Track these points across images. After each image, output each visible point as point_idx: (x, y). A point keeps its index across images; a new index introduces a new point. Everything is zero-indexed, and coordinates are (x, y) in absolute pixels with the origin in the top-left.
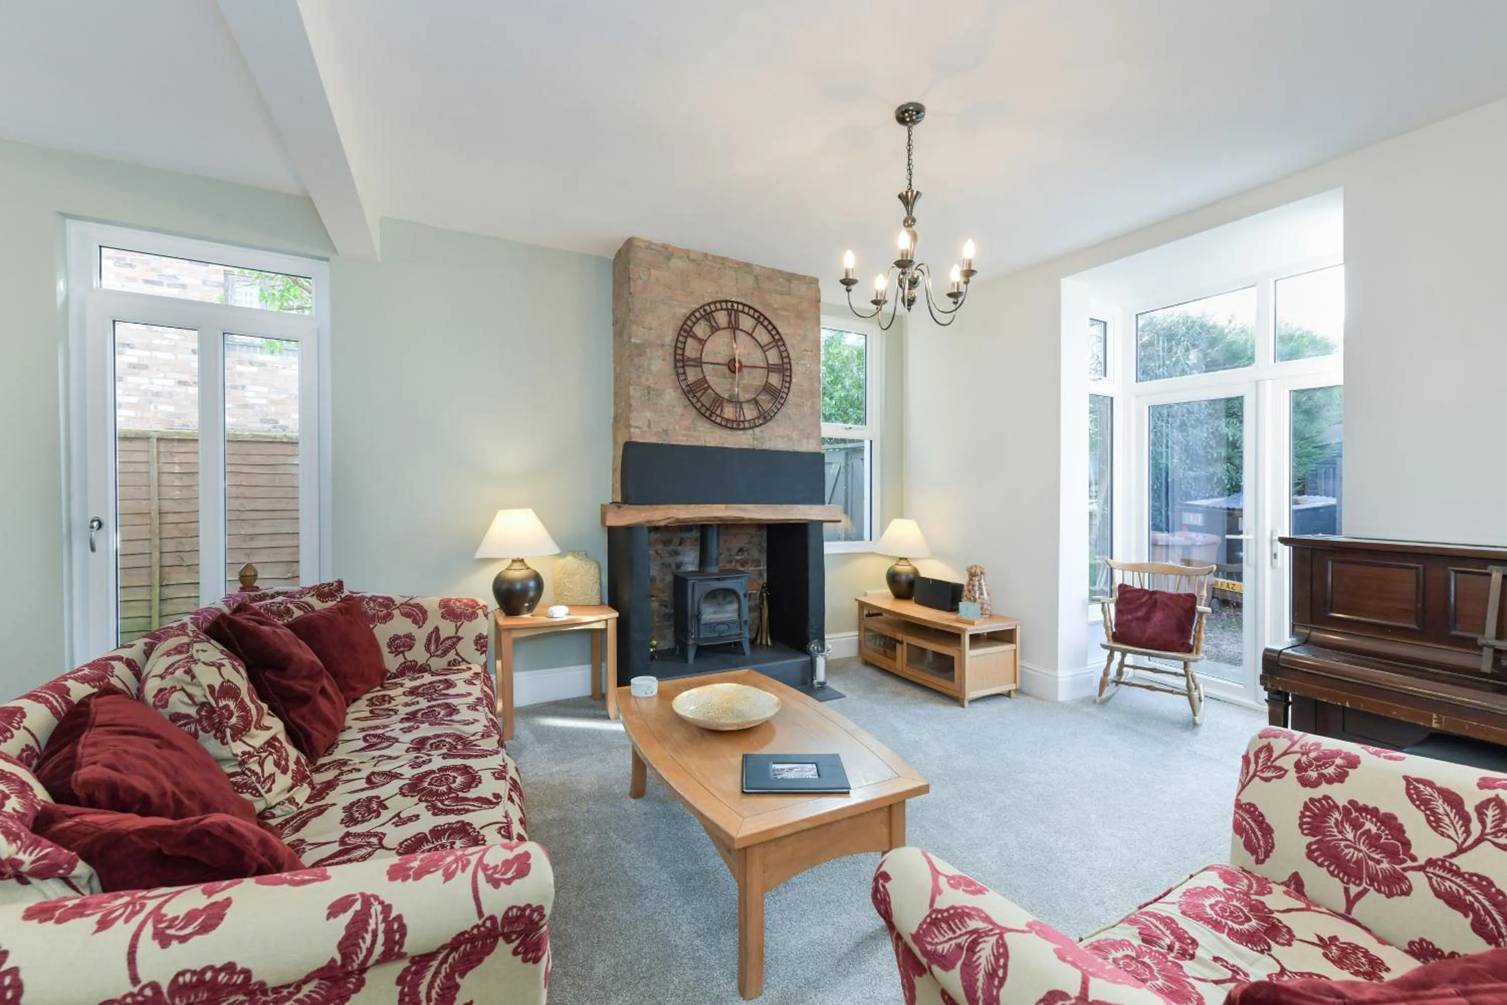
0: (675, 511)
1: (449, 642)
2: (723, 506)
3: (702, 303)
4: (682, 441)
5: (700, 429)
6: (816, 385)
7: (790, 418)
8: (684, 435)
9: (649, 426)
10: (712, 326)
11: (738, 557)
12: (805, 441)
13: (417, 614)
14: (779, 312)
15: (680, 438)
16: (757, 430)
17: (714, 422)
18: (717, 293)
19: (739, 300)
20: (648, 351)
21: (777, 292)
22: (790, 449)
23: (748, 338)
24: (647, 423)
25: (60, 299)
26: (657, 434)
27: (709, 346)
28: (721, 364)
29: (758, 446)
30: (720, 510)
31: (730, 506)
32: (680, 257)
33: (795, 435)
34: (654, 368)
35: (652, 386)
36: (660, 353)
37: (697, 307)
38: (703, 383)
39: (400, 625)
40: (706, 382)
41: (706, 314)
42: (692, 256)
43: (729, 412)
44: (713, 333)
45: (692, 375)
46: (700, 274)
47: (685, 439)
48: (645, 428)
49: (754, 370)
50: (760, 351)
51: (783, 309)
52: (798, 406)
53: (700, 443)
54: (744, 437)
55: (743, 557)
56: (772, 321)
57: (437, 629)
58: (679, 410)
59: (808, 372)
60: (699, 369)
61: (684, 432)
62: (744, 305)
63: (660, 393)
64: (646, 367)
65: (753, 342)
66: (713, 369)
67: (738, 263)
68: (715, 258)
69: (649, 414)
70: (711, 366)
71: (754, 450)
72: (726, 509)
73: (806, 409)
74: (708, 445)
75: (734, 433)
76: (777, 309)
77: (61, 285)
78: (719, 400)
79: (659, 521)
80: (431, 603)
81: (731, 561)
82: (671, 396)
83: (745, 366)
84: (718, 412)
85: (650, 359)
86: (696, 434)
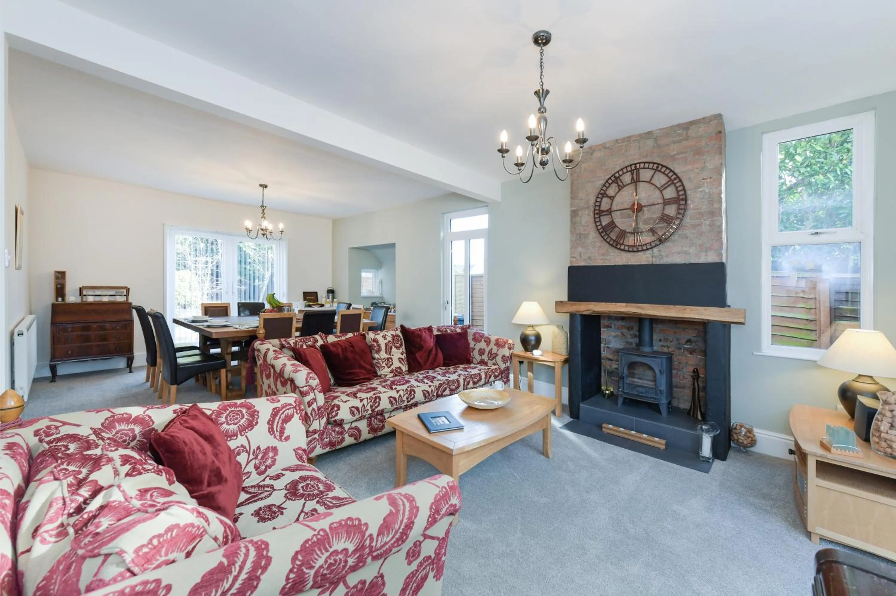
0: (592, 306)
1: (494, 355)
2: (624, 304)
3: (613, 173)
4: (599, 263)
5: (612, 254)
6: (716, 206)
7: (687, 237)
8: (601, 259)
9: (580, 256)
10: (619, 186)
11: (686, 346)
12: (703, 254)
13: (488, 341)
14: (677, 157)
15: (599, 261)
16: (655, 250)
17: (619, 249)
18: (624, 162)
19: (639, 161)
20: (580, 213)
21: (674, 142)
22: (687, 262)
23: (650, 185)
24: (579, 255)
25: (441, 238)
26: (585, 260)
27: (617, 199)
28: (627, 209)
29: (657, 261)
30: (621, 307)
31: (629, 304)
32: (600, 149)
33: (692, 250)
34: (583, 222)
35: (582, 232)
36: (587, 212)
37: (609, 176)
38: (612, 225)
39: (482, 345)
40: (614, 223)
41: (615, 179)
42: (607, 146)
43: (630, 240)
44: (620, 190)
45: (605, 221)
46: (612, 155)
47: (602, 261)
48: (579, 258)
49: (653, 207)
50: (658, 192)
51: (678, 154)
52: (694, 226)
53: (612, 263)
54: (644, 256)
55: (691, 346)
56: (669, 166)
57: (492, 349)
58: (598, 244)
59: (706, 196)
60: (610, 216)
61: (601, 257)
62: (644, 163)
63: (586, 236)
64: (579, 222)
65: (653, 187)
66: (620, 213)
67: (640, 135)
68: (623, 140)
69: (580, 249)
70: (619, 212)
71: (652, 265)
72: (626, 306)
73: (705, 228)
74: (616, 264)
75: (636, 254)
76: (675, 155)
77: (442, 234)
78: (623, 234)
79: (583, 311)
80: (493, 338)
81: (680, 349)
82: (593, 235)
83: (645, 206)
84: (621, 242)
85: (581, 217)
86: (608, 258)
